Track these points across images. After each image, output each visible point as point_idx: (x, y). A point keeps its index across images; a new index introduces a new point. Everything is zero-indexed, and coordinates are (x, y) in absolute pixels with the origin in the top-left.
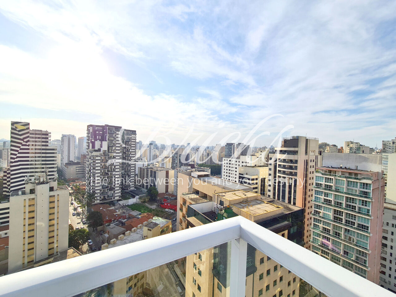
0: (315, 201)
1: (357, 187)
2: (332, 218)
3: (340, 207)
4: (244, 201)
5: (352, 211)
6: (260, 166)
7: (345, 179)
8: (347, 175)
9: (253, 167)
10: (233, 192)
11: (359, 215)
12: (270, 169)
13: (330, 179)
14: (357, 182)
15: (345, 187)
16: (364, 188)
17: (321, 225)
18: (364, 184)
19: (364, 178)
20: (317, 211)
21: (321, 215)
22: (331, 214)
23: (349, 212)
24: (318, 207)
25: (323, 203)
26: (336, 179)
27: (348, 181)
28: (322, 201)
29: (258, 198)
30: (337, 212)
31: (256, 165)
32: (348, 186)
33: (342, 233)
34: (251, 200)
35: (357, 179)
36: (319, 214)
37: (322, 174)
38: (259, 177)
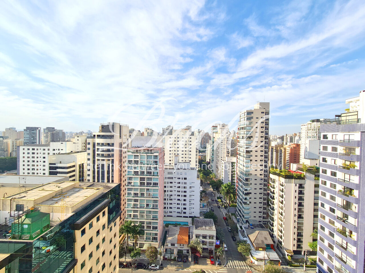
0: (128, 174)
1: (152, 159)
2: (139, 184)
3: (143, 175)
4: (58, 194)
5: (150, 175)
6: (78, 152)
7: (145, 155)
8: (147, 152)
9: (69, 154)
10: (40, 189)
11: (153, 177)
12: (89, 154)
13: (137, 155)
14: (152, 156)
15: (146, 160)
16: (155, 159)
17: (132, 192)
18: (155, 156)
19: (155, 152)
20: (129, 182)
21: (132, 184)
22: (138, 182)
23: (148, 177)
24: (130, 178)
25: (133, 175)
26: (141, 155)
27: (147, 156)
28: (133, 173)
29: (75, 187)
30: (142, 179)
31: (72, 152)
32: (147, 159)
33: (145, 193)
34: (68, 190)
35: (151, 153)
36: (131, 184)
37: (132, 153)
38: (76, 163)
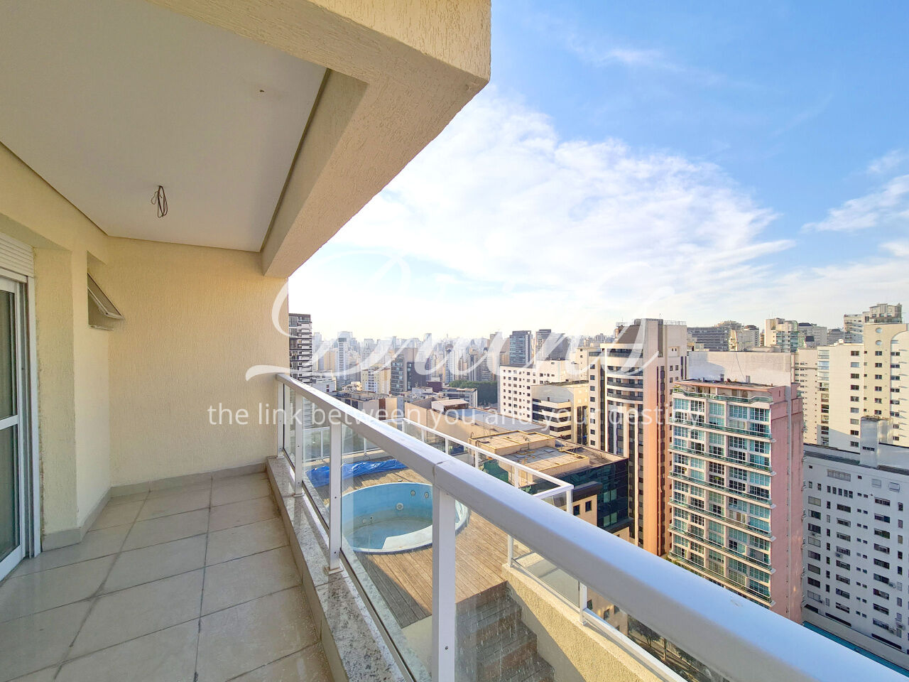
0: (676, 447)
1: (745, 417)
2: (705, 478)
3: (719, 457)
4: (523, 449)
5: (740, 462)
6: (577, 382)
7: (724, 403)
8: (730, 394)
9: (562, 384)
10: (505, 436)
11: (751, 470)
12: (592, 388)
13: (700, 402)
14: (745, 408)
15: (725, 417)
16: (757, 418)
17: (688, 494)
18: (757, 409)
19: (757, 400)
20: (679, 467)
21: (686, 473)
22: (703, 470)
23: (734, 466)
24: (681, 458)
25: (690, 452)
26: (711, 404)
27: (731, 406)
28: (687, 446)
29: (548, 444)
30: (715, 467)
31: (567, 380)
32: (731, 415)
33: (724, 506)
34: (538, 447)
35: (746, 401)
36: (683, 473)
37: (686, 394)
38: (572, 404)
